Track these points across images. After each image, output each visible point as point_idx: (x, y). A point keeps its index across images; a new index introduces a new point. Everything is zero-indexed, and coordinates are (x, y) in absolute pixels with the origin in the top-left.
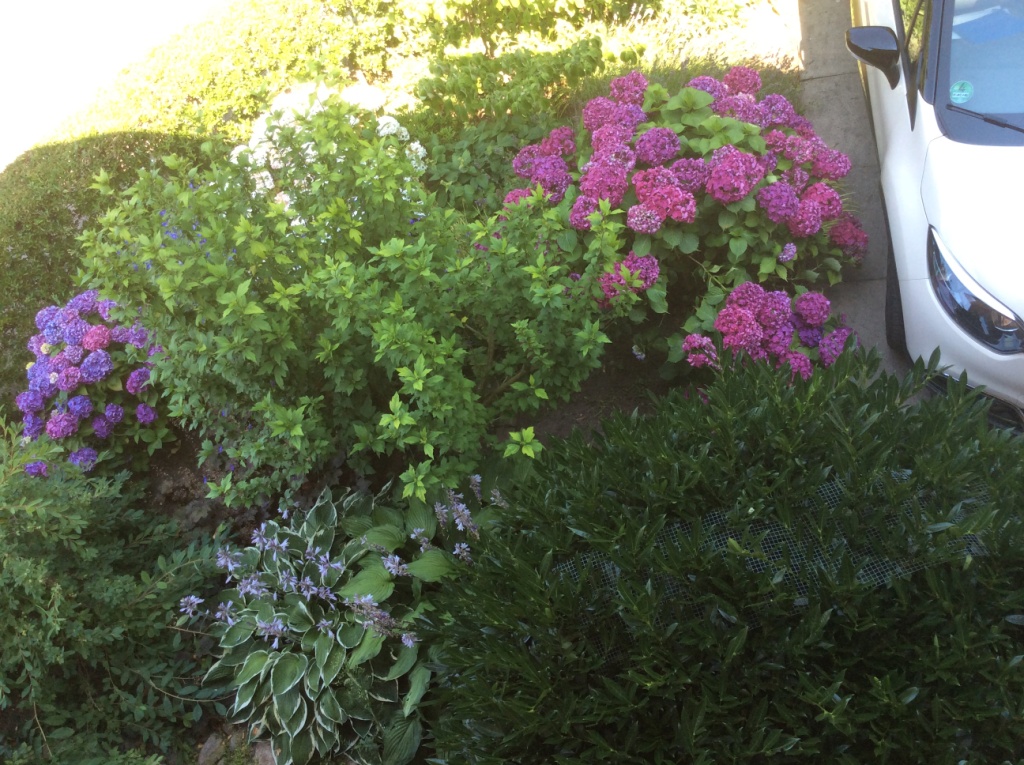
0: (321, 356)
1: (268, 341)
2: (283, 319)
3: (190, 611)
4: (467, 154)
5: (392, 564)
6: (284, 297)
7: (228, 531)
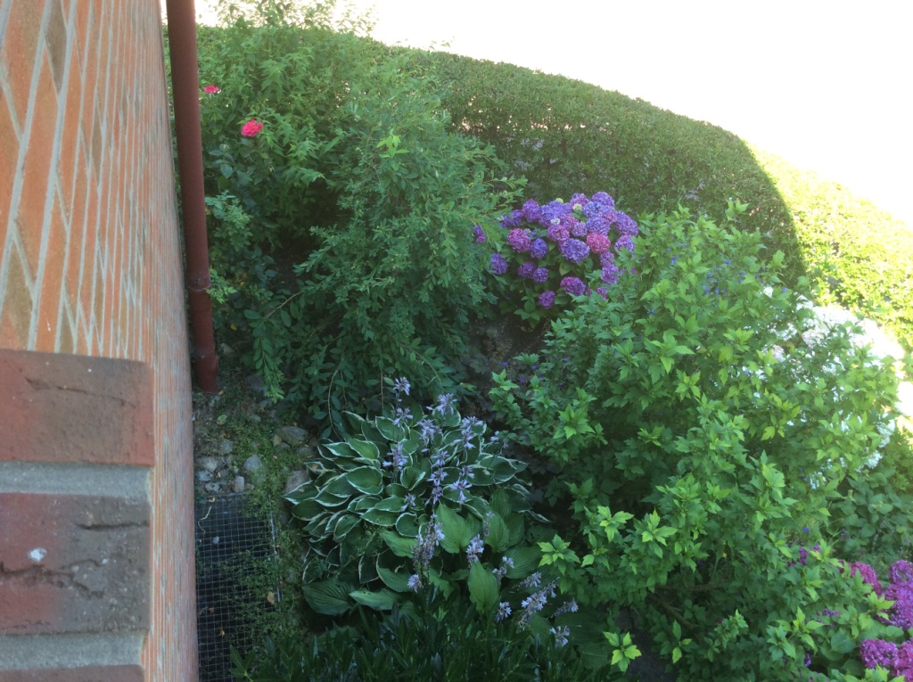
0: (644, 432)
1: (642, 383)
2: (666, 390)
3: (398, 386)
4: (889, 508)
5: (475, 547)
6: (687, 385)
7: (468, 393)
